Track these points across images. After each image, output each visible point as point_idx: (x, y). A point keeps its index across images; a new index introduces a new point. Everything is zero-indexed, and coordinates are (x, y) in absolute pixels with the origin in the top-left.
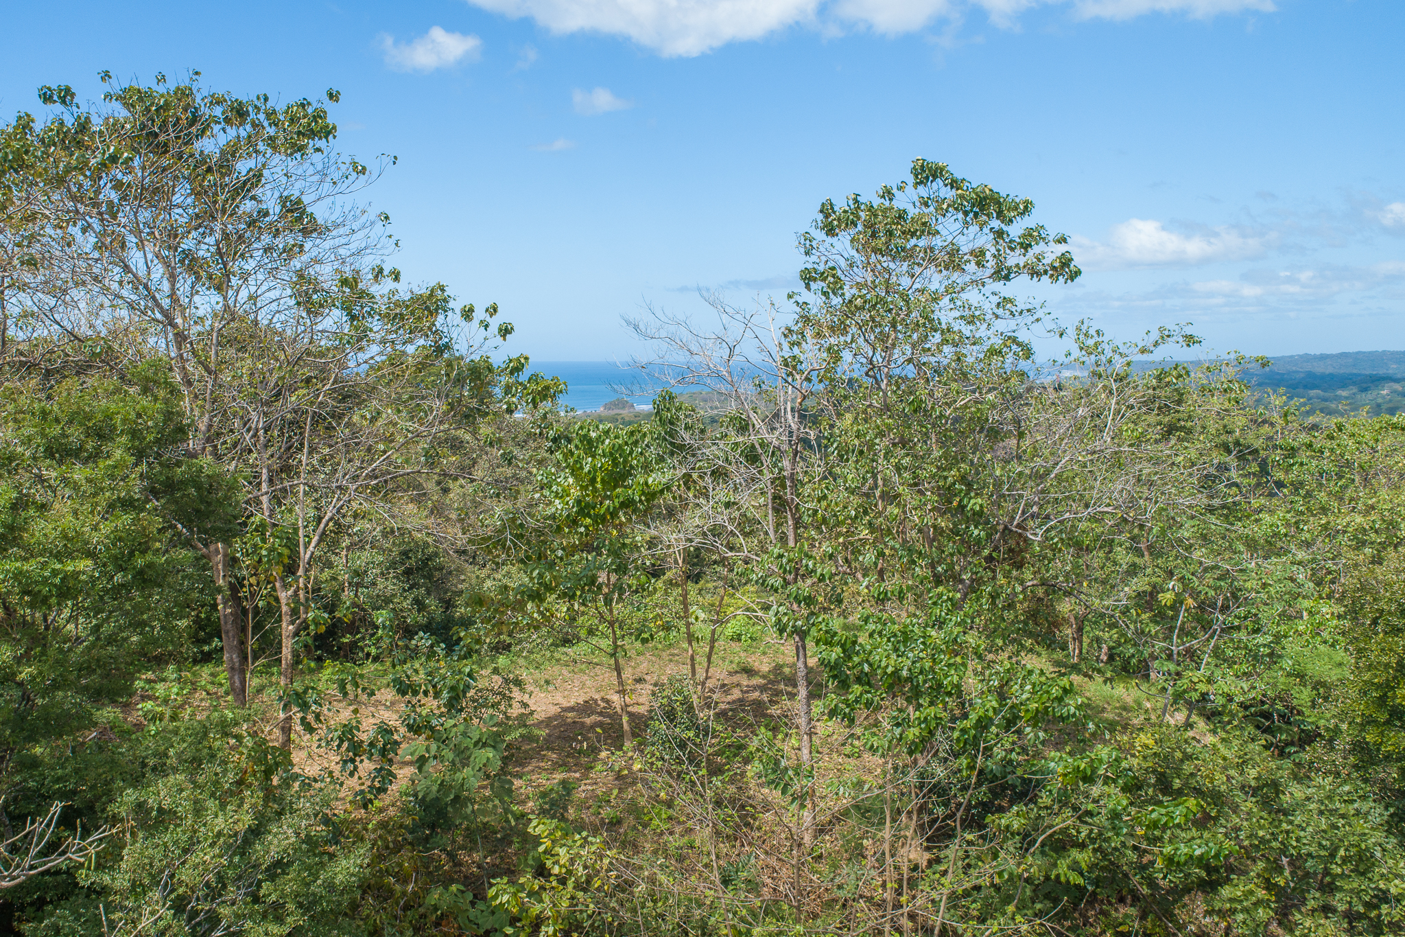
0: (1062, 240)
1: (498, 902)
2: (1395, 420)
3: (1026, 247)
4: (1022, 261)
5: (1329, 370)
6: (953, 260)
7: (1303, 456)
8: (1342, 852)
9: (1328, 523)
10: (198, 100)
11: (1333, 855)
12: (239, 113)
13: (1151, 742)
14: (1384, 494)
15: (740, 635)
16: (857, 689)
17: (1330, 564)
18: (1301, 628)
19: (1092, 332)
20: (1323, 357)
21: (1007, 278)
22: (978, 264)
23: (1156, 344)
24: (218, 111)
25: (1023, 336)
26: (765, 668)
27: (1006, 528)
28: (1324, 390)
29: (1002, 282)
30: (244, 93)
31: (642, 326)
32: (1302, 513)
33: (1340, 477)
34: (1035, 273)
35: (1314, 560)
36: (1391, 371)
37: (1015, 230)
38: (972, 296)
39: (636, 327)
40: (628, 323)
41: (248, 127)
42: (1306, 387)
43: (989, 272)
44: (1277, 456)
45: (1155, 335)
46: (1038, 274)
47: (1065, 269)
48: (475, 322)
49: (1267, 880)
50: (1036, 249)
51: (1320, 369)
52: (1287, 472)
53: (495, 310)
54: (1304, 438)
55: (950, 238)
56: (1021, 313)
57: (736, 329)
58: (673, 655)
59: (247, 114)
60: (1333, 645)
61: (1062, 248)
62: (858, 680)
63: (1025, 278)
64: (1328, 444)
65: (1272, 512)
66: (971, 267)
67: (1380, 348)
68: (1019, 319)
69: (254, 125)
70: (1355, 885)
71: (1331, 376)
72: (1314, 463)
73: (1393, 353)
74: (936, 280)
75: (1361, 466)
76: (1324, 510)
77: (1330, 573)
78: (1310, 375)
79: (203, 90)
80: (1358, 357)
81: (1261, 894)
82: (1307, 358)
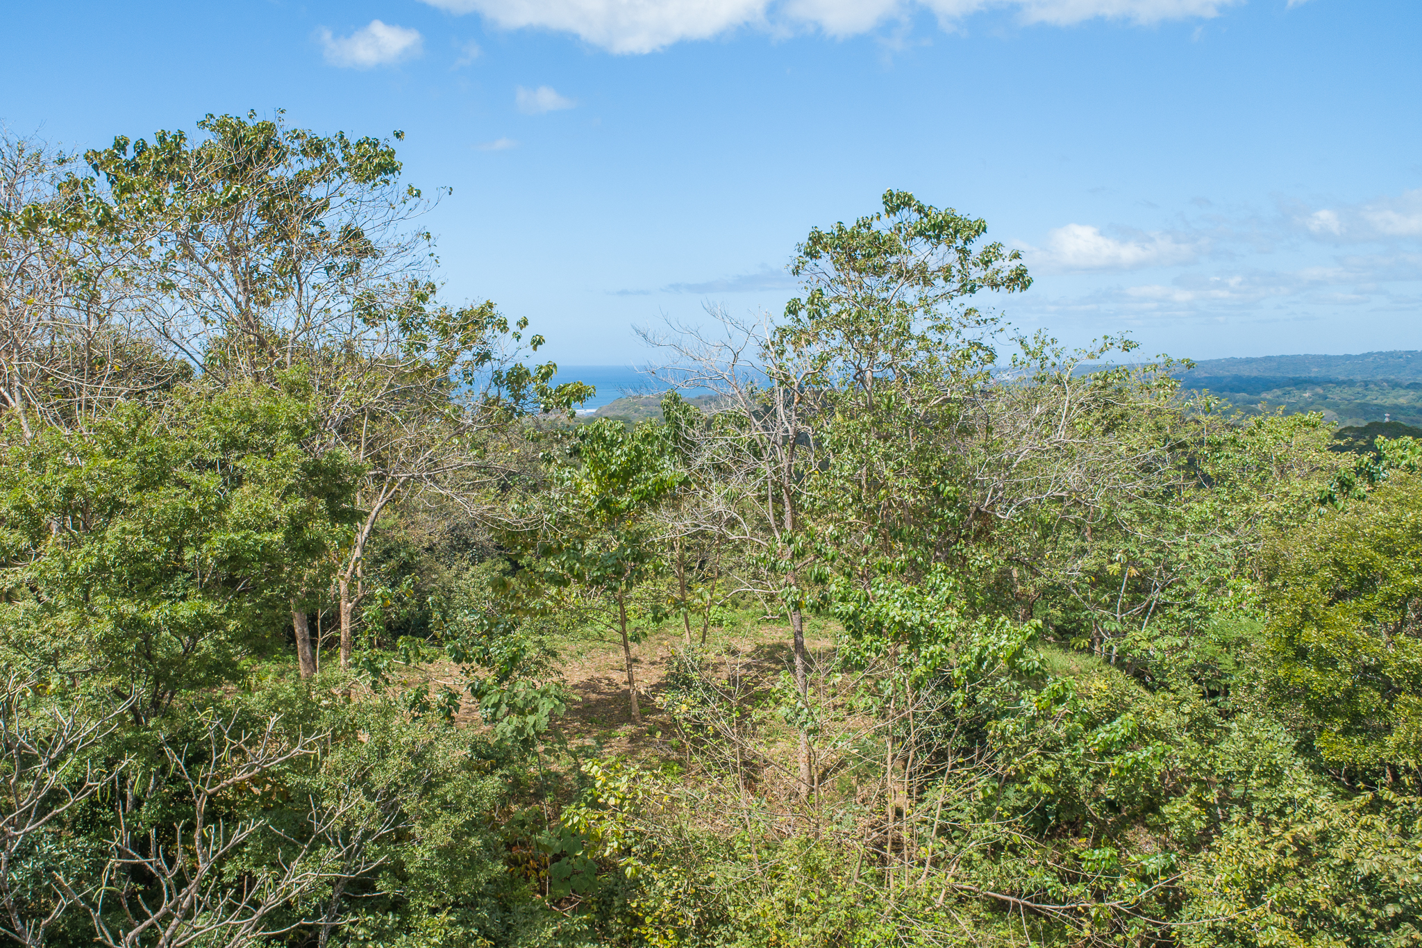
0: (1017, 256)
1: (570, 823)
2: (1307, 418)
3: (987, 263)
4: (983, 274)
5: (1255, 373)
6: (922, 276)
7: (1228, 450)
8: (1257, 768)
9: (1249, 509)
10: (280, 134)
11: (1249, 772)
12: (317, 148)
13: (1104, 687)
14: (1296, 483)
15: (721, 621)
16: (868, 638)
17: (1250, 547)
18: (1225, 603)
19: (1048, 340)
20: (1249, 361)
21: (972, 290)
22: (946, 279)
23: (1102, 351)
24: (296, 145)
25: (986, 342)
26: (749, 649)
27: (978, 510)
28: (1250, 393)
29: (968, 295)
30: (324, 131)
31: (650, 336)
32: (1227, 502)
33: (1260, 470)
34: (994, 285)
35: (1238, 543)
36: (1313, 375)
37: (977, 247)
38: (942, 308)
39: (645, 336)
40: (638, 331)
41: (324, 160)
42: (1232, 390)
43: (957, 286)
44: (1205, 450)
45: (1100, 343)
46: (997, 285)
47: (1020, 279)
48: (510, 334)
49: (1200, 799)
50: (996, 264)
51: (1246, 372)
52: (1214, 466)
53: (526, 323)
54: (1229, 435)
55: (922, 258)
56: (985, 321)
57: (739, 337)
58: (661, 639)
59: (325, 149)
60: (1253, 618)
61: (1016, 263)
62: (870, 631)
63: (987, 289)
64: (1250, 439)
65: (1200, 502)
66: (940, 282)
67: (1301, 352)
68: (983, 327)
69: (328, 158)
70: (1268, 795)
71: (1257, 380)
72: (1238, 456)
73: (1314, 357)
74: (911, 294)
75: (1278, 460)
76: (1246, 499)
77: (1250, 554)
78: (1238, 378)
79: (286, 126)
80: (1282, 361)
81: (1196, 810)
82: (1233, 362)
